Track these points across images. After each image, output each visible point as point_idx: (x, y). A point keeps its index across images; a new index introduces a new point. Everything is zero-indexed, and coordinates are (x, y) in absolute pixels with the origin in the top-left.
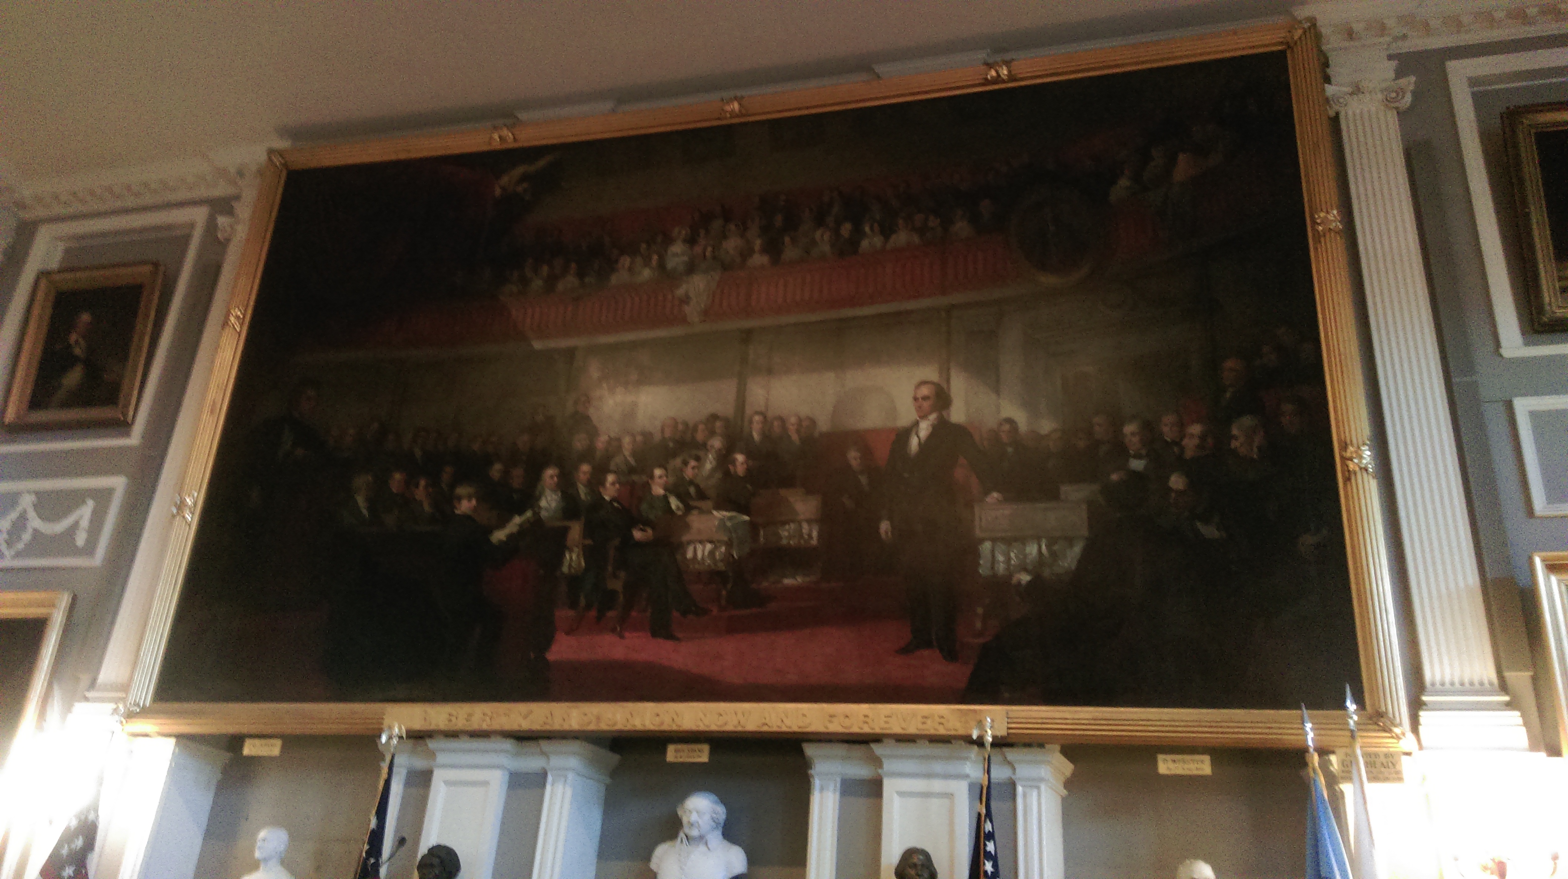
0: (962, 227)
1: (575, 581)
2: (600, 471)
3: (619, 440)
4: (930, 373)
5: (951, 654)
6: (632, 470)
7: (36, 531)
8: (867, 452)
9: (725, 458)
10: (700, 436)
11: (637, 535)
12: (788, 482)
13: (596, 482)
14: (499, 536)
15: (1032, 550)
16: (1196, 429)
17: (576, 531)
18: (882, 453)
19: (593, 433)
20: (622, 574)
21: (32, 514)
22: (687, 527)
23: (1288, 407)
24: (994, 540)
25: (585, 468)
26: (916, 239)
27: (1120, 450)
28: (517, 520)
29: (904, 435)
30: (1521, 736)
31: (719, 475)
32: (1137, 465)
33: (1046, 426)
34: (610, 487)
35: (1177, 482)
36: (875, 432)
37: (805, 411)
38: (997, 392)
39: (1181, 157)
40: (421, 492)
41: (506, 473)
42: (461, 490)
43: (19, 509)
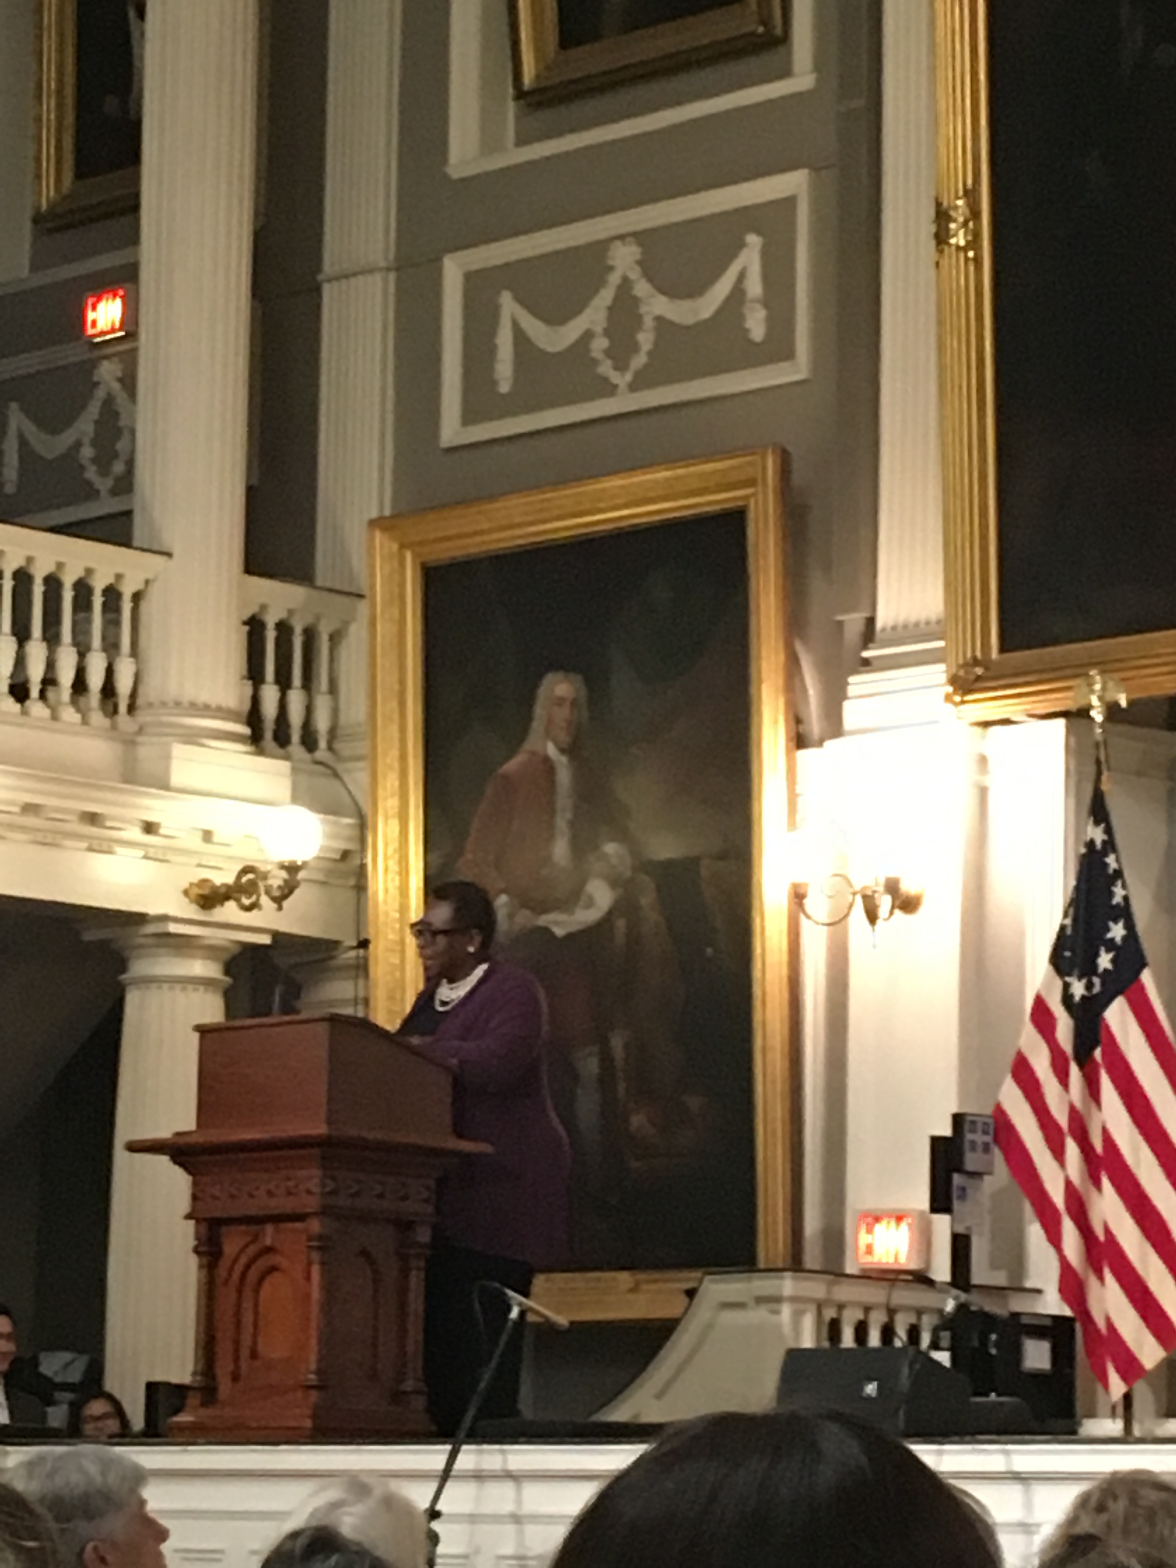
7: (659, 319)
21: (642, 288)
43: (614, 279)
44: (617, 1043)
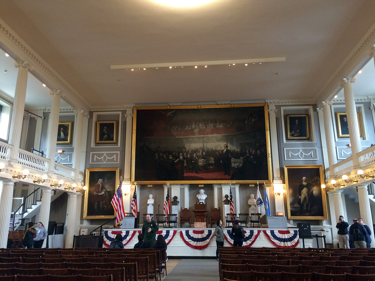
0: (228, 125)
1: (186, 167)
2: (187, 154)
3: (189, 150)
4: (226, 143)
5: (229, 175)
6: (191, 154)
7: (108, 159)
8: (219, 153)
9: (202, 153)
10: (199, 150)
11: (193, 162)
12: (210, 156)
13: (187, 155)
14: (176, 161)
15: (237, 164)
16: (254, 151)
17: (185, 161)
18: (221, 153)
19: (186, 149)
20: (191, 166)
21: (106, 156)
22: (199, 161)
23: (263, 149)
24: (233, 163)
25: (185, 153)
26: (223, 126)
27: (246, 153)
28: (178, 160)
29: (223, 151)
30: (282, 182)
31: (202, 155)
32: (248, 155)
33: (239, 150)
34: (189, 156)
35: (252, 157)
36: (220, 150)
37: (211, 147)
38: (233, 145)
39: (253, 119)
40: (164, 156)
41: (175, 154)
42: (170, 156)
43: (104, 156)
44: (104, 202)
